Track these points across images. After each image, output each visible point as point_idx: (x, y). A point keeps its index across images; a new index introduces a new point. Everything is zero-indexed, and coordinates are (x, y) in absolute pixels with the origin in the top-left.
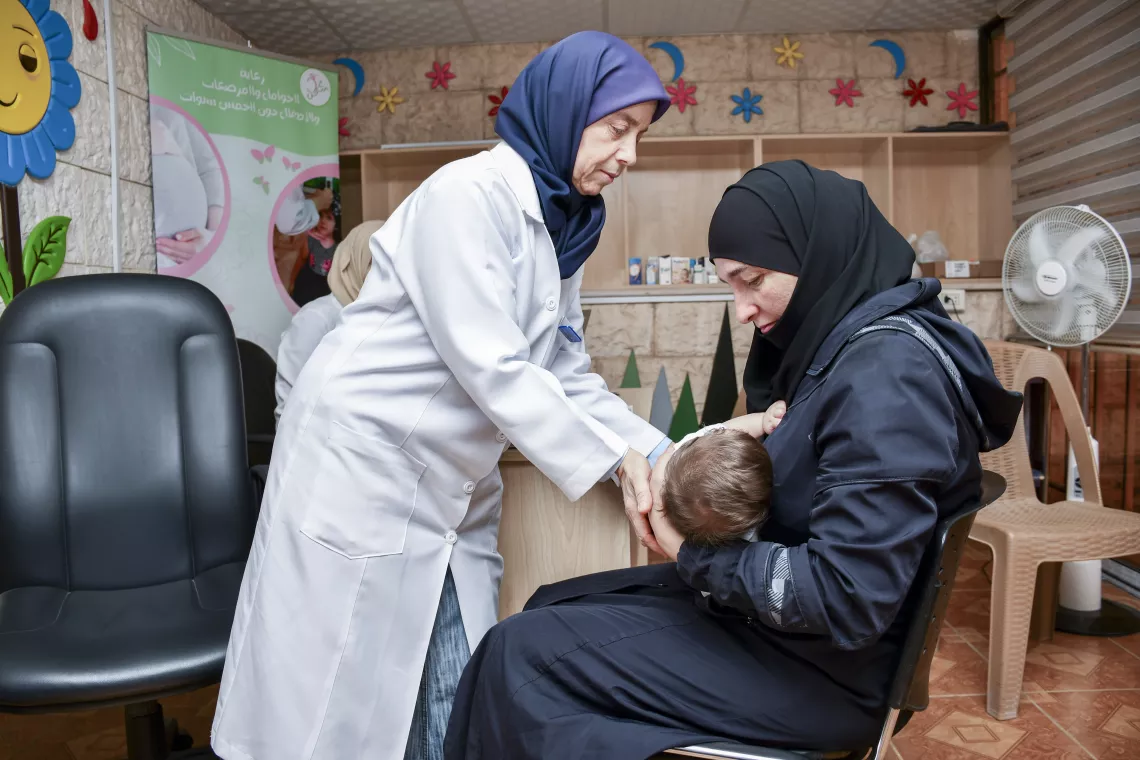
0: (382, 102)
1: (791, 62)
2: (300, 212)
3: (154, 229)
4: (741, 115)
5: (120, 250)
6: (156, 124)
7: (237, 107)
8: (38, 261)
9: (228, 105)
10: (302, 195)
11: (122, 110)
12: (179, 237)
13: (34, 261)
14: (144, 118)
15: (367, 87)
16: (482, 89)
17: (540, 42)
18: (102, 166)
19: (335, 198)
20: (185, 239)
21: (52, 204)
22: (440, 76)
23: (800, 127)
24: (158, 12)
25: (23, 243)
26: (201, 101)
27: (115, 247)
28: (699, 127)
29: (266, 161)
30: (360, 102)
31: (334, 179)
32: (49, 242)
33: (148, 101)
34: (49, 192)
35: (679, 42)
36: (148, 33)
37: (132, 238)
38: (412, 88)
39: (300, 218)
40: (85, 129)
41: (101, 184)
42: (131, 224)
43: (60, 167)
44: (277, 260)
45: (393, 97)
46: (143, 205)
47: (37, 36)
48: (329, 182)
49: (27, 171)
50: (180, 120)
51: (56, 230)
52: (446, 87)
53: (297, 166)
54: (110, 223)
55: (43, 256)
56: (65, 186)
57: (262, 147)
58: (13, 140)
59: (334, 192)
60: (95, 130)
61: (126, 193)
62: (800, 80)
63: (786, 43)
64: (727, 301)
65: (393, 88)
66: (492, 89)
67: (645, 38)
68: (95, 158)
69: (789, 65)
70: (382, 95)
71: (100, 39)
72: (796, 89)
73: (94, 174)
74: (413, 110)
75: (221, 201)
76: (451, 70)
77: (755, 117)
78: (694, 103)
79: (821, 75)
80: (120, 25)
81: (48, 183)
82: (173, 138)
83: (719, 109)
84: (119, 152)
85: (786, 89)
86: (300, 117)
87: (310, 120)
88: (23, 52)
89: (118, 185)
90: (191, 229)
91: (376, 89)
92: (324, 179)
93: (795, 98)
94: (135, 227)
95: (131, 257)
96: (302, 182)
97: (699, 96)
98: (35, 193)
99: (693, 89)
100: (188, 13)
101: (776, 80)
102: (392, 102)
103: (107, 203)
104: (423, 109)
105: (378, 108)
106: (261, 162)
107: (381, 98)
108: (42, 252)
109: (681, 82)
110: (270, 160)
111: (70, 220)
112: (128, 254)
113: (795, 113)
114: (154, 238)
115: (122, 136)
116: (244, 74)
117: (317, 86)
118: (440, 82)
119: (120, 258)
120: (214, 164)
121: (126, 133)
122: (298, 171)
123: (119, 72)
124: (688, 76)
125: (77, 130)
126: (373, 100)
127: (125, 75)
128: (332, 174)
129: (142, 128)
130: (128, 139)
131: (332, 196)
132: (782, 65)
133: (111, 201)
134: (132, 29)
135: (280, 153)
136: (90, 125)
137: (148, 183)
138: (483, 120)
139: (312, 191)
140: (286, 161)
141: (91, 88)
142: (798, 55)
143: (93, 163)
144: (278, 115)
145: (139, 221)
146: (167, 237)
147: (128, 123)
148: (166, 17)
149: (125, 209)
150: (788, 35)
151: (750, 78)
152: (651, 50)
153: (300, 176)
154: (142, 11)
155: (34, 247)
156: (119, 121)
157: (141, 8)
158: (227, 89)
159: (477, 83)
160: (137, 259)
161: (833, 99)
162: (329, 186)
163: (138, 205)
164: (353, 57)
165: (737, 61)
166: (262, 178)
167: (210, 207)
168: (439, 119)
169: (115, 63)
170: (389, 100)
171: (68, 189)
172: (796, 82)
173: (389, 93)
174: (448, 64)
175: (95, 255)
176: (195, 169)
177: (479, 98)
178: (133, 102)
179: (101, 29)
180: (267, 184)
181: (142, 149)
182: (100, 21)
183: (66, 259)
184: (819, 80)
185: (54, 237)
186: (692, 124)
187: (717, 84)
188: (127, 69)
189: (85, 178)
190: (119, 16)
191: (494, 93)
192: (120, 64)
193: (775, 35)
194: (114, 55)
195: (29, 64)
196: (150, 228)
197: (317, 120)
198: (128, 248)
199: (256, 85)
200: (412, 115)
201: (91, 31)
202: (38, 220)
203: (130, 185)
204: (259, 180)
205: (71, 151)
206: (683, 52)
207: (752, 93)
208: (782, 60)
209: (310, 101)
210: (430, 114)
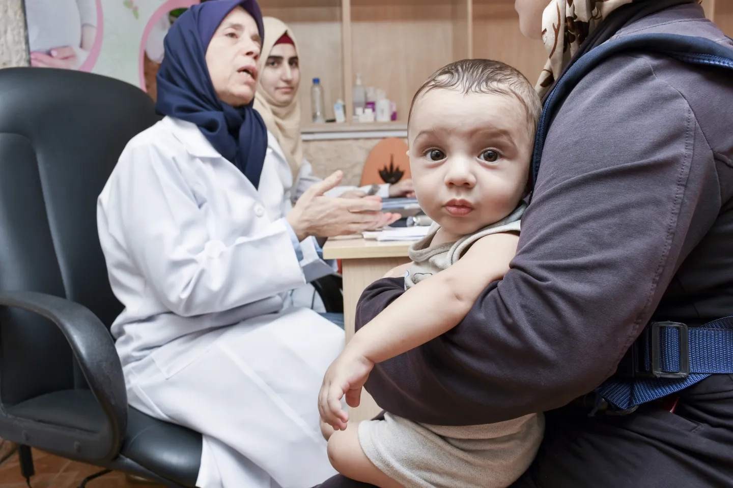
3: (27, 42)
12: (54, 53)
20: (61, 56)
37: (8, 48)
46: (16, 14)
75: (94, 21)
90: (65, 47)
94: (9, 36)
96: (167, 11)
114: (28, 51)
145: (13, 30)
146: (42, 52)
153: (167, 4)
163: (10, 13)
166: (132, 2)
167: (84, 26)
180: (136, 8)
198: (5, 58)
204: (129, 4)
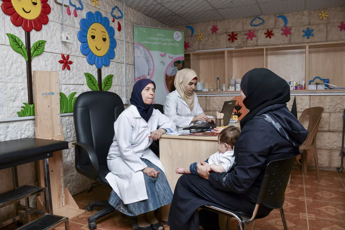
0: (199, 37)
1: (324, 18)
2: (173, 70)
4: (306, 36)
5: (126, 81)
6: (136, 49)
7: (156, 43)
8: (106, 85)
9: (154, 43)
10: (174, 65)
11: (127, 47)
12: (141, 78)
13: (105, 86)
14: (133, 48)
15: (195, 34)
16: (226, 33)
17: (243, 18)
18: (122, 61)
19: (183, 66)
20: (143, 78)
21: (109, 72)
22: (215, 29)
23: (327, 39)
24: (137, 20)
25: (102, 82)
26: (147, 42)
27: (125, 81)
28: (292, 41)
29: (164, 57)
30: (192, 38)
31: (183, 61)
32: (108, 81)
33: (134, 44)
34: (109, 69)
35: (286, 15)
36: (134, 27)
37: (129, 78)
38: (207, 33)
39: (173, 72)
40: (118, 53)
41: (121, 66)
42: (129, 75)
43: (111, 63)
44: (166, 83)
45: (202, 36)
47: (107, 33)
48: (181, 62)
49: (104, 64)
50: (141, 48)
51: (110, 78)
52: (216, 33)
53: (172, 58)
54: (123, 75)
55: (107, 84)
56: (113, 67)
57: (163, 53)
58: (101, 58)
59: (183, 64)
60: (120, 53)
61: (128, 67)
62: (327, 24)
63: (323, 12)
64: (295, 95)
65: (202, 33)
66: (229, 32)
67: (275, 15)
68: (120, 59)
69: (323, 19)
70: (199, 36)
71: (122, 31)
72: (326, 27)
73: (120, 64)
74: (207, 39)
75: (152, 68)
76: (218, 28)
77: (311, 37)
78: (291, 34)
79: (335, 21)
80: (127, 26)
81: (108, 67)
82: (140, 53)
83: (299, 35)
84: (126, 58)
85: (322, 27)
86: (173, 44)
87: (176, 45)
88: (103, 37)
89: (126, 66)
90: (144, 76)
91: (197, 34)
92: (180, 61)
93: (325, 30)
94: (130, 76)
95: (129, 83)
96: (174, 62)
97: (292, 31)
98: (105, 70)
99: (291, 29)
100: (145, 19)
101: (318, 25)
102: (201, 38)
103: (123, 70)
104: (210, 39)
105: (197, 39)
106: (163, 57)
107: (198, 37)
108: (107, 83)
109: (286, 27)
110: (165, 57)
111: (113, 75)
112: (128, 82)
113: (325, 35)
114: (135, 78)
115: (127, 53)
116: (158, 35)
117: (178, 36)
118: (214, 31)
119: (126, 84)
120: (150, 58)
121: (128, 52)
122: (172, 59)
123: (126, 38)
124: (289, 25)
125: (116, 53)
126: (196, 37)
127: (128, 38)
128: (182, 59)
129: (132, 51)
130: (128, 54)
131: (182, 65)
132: (321, 19)
133: (124, 70)
134: (130, 26)
135: (168, 55)
136: (119, 52)
137: (134, 64)
138: (227, 42)
139: (177, 64)
140: (169, 57)
141: (119, 43)
142: (327, 16)
143: (119, 61)
144: (167, 44)
145: (131, 74)
146: (138, 78)
147: (128, 50)
148: (139, 21)
149: (127, 71)
150: (324, 9)
151: (310, 24)
152: (277, 18)
153: (173, 60)
154: (133, 21)
155: (105, 83)
156: (126, 50)
157: (132, 20)
158: (154, 39)
159: (225, 31)
160: (130, 84)
161: (339, 29)
162: (181, 63)
163: (131, 70)
164: (191, 25)
165: (305, 19)
166: (163, 62)
167: (149, 70)
168: (214, 42)
169: (125, 36)
170: (200, 37)
171: (113, 68)
172: (326, 25)
173: (200, 35)
174: (217, 26)
175: (120, 83)
176: (145, 60)
177: (225, 35)
178: (130, 44)
179: (122, 28)
180: (164, 63)
181: (132, 56)
182: (122, 26)
183: (112, 85)
184: (334, 23)
185: (110, 79)
186: (290, 40)
187: (298, 27)
188: (129, 37)
189: (117, 65)
190: (127, 24)
191: (229, 34)
192: (127, 36)
193: (319, 10)
194: (125, 34)
195: (104, 40)
196: (134, 75)
197: (178, 45)
198: (128, 81)
199: (162, 37)
200: (207, 41)
201: (119, 29)
202: (106, 76)
203: (129, 65)
204: (162, 62)
205: (114, 58)
206: (287, 18)
207: (310, 29)
208: (321, 17)
209: (176, 40)
210: (211, 41)
